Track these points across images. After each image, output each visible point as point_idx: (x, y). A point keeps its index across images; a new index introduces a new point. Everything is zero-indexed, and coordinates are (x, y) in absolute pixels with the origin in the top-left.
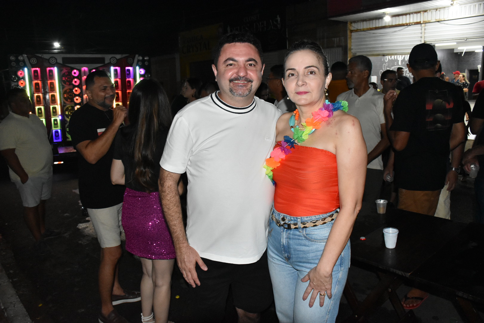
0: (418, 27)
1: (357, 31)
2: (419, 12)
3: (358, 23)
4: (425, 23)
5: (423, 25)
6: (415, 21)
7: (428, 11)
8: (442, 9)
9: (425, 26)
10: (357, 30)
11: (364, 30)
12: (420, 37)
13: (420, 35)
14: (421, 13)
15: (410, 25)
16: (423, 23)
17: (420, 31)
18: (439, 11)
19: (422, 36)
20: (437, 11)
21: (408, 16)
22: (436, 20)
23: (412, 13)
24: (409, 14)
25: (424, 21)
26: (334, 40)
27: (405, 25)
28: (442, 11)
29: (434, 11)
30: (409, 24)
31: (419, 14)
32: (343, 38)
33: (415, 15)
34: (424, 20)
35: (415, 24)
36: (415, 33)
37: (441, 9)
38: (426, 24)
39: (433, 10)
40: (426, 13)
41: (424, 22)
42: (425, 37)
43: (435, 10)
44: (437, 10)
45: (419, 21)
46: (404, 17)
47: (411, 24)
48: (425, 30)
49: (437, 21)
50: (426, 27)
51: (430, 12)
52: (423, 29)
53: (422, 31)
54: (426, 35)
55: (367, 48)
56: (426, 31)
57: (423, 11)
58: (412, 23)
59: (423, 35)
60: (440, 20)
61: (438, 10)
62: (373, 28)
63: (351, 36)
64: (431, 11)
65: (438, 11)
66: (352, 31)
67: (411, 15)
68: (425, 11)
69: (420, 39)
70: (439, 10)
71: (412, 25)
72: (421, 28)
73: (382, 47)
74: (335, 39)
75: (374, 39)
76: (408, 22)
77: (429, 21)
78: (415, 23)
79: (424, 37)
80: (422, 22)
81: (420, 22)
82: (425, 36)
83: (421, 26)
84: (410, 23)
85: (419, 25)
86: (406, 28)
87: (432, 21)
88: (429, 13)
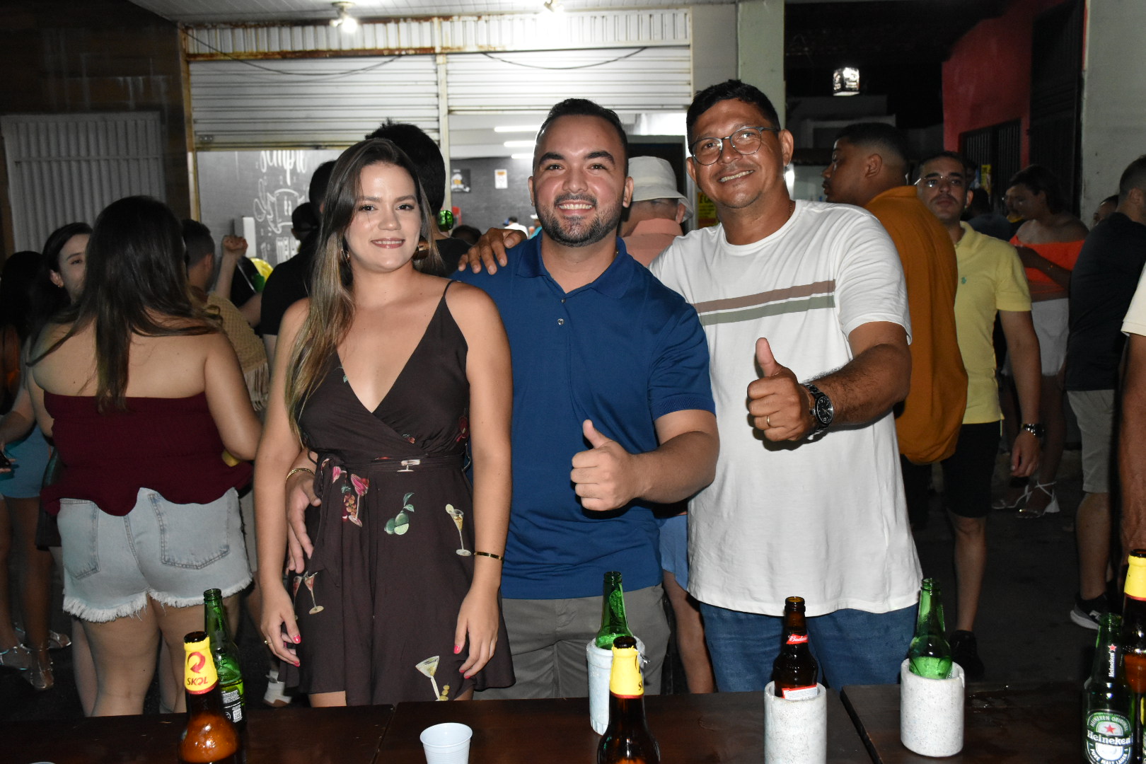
0: (425, 62)
1: (211, 58)
2: (428, 18)
3: (213, 32)
4: (448, 52)
5: (440, 59)
6: (416, 45)
7: (455, 18)
8: (495, 17)
9: (448, 62)
10: (211, 55)
11: (237, 58)
12: (434, 95)
13: (434, 89)
14: (432, 22)
15: (400, 55)
16: (441, 54)
17: (434, 77)
18: (486, 21)
19: (440, 92)
20: (479, 22)
21: (392, 26)
22: (481, 47)
23: (405, 19)
24: (397, 20)
25: (443, 48)
26: (125, 81)
27: (386, 53)
28: (494, 21)
29: (471, 21)
30: (397, 53)
31: (426, 25)
32: (161, 77)
33: (415, 25)
34: (445, 45)
35: (416, 54)
36: (416, 82)
37: (491, 17)
38: (449, 56)
39: (470, 18)
40: (446, 24)
41: (444, 51)
42: (448, 95)
43: (476, 18)
44: (479, 17)
45: (427, 44)
46: (380, 26)
47: (403, 53)
48: (447, 74)
49: (483, 50)
50: (450, 67)
51: (461, 23)
52: (442, 69)
53: (437, 77)
54: (450, 90)
55: (254, 120)
56: (450, 79)
57: (439, 17)
58: (408, 49)
59: (442, 89)
60: (492, 50)
61: (484, 18)
62: (274, 53)
63: (188, 74)
64: (463, 18)
65: (482, 22)
66: (191, 58)
67: (403, 25)
68: (447, 17)
69: (435, 101)
70: (487, 18)
71: (407, 55)
72: (434, 67)
73: (307, 119)
74: (129, 79)
75: (276, 90)
76: (393, 45)
77: (459, 48)
78: (415, 49)
79: (445, 97)
80: (438, 50)
81: (433, 49)
82: (449, 92)
83: (435, 60)
84: (399, 49)
85: (428, 58)
86: (386, 62)
87: (467, 50)
88: (457, 24)
